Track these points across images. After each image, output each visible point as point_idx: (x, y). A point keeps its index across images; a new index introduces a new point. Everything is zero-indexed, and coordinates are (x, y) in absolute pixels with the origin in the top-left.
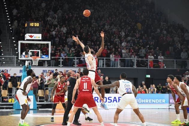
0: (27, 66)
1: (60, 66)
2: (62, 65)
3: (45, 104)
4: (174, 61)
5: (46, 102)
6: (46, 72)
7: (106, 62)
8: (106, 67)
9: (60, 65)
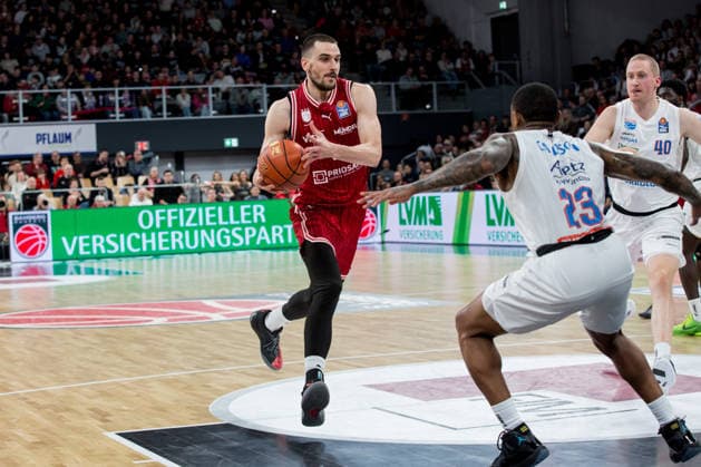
1: (18, 121)
2: (24, 116)
4: (389, 87)
7: (167, 99)
8: (168, 116)
9: (18, 116)
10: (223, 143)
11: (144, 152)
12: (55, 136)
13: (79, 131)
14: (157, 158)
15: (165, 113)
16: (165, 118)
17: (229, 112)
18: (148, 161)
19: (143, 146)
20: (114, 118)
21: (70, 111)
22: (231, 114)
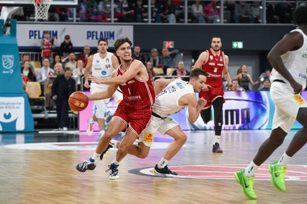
0: (8, 20)
3: (46, 118)
5: (49, 113)
6: (37, 37)
7: (188, 9)
8: (189, 22)
10: (231, 45)
11: (170, 50)
12: (101, 33)
13: (121, 31)
14: (182, 54)
15: (186, 20)
16: (186, 24)
17: (232, 21)
18: (173, 56)
19: (169, 44)
20: (147, 22)
21: (113, 15)
22: (234, 22)
